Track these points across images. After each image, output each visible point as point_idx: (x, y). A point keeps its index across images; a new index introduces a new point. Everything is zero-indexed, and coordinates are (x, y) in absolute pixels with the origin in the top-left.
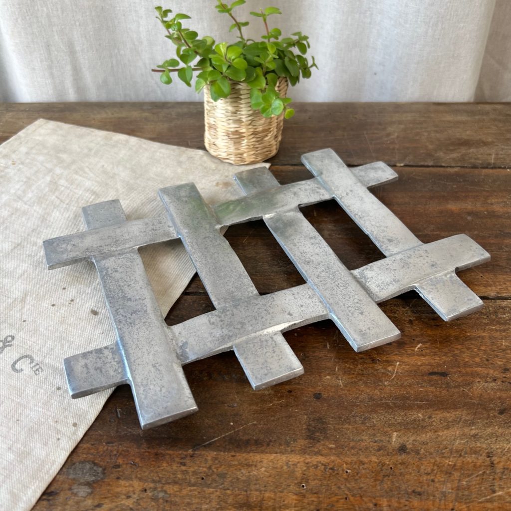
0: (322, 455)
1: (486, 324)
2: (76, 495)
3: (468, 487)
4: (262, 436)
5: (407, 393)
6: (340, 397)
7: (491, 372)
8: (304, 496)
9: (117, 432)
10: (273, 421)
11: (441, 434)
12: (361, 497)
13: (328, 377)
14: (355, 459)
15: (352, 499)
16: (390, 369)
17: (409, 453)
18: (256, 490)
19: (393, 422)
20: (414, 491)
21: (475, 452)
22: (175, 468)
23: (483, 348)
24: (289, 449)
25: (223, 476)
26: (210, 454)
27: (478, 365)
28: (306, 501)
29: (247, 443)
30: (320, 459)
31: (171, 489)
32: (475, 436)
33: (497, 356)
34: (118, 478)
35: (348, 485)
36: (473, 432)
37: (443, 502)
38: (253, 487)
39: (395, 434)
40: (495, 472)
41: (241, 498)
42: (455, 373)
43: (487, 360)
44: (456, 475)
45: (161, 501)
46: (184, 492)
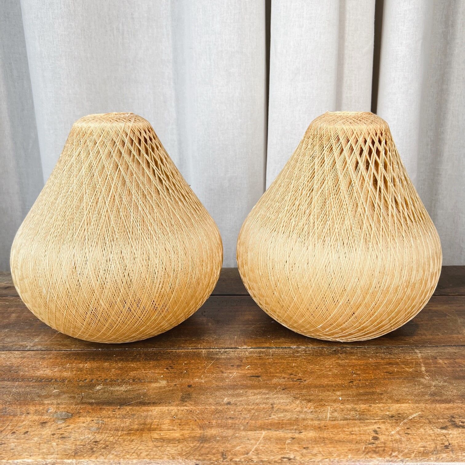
0: (187, 406)
1: (287, 358)
2: (57, 423)
3: (258, 415)
4: (157, 401)
5: (237, 384)
6: (201, 386)
7: (283, 375)
8: (174, 420)
9: (81, 401)
10: (164, 395)
11: (249, 398)
12: (203, 420)
13: (197, 379)
14: (203, 407)
15: (198, 421)
16: (230, 375)
17: (232, 405)
18: (150, 419)
19: (227, 394)
20: (230, 418)
21: (266, 403)
22: (109, 412)
23: (282, 367)
24: (170, 405)
25: (134, 415)
26: (128, 408)
27: (277, 373)
28: (175, 422)
29: (149, 403)
30: (186, 408)
31: (106, 420)
32: (267, 398)
33: (288, 369)
34: (79, 417)
35: (197, 416)
36: (267, 397)
37: (243, 421)
38: (148, 418)
39: (226, 398)
40: (273, 410)
41: (142, 422)
42: (264, 376)
43: (283, 371)
44: (253, 411)
45: (100, 424)
46: (113, 421)
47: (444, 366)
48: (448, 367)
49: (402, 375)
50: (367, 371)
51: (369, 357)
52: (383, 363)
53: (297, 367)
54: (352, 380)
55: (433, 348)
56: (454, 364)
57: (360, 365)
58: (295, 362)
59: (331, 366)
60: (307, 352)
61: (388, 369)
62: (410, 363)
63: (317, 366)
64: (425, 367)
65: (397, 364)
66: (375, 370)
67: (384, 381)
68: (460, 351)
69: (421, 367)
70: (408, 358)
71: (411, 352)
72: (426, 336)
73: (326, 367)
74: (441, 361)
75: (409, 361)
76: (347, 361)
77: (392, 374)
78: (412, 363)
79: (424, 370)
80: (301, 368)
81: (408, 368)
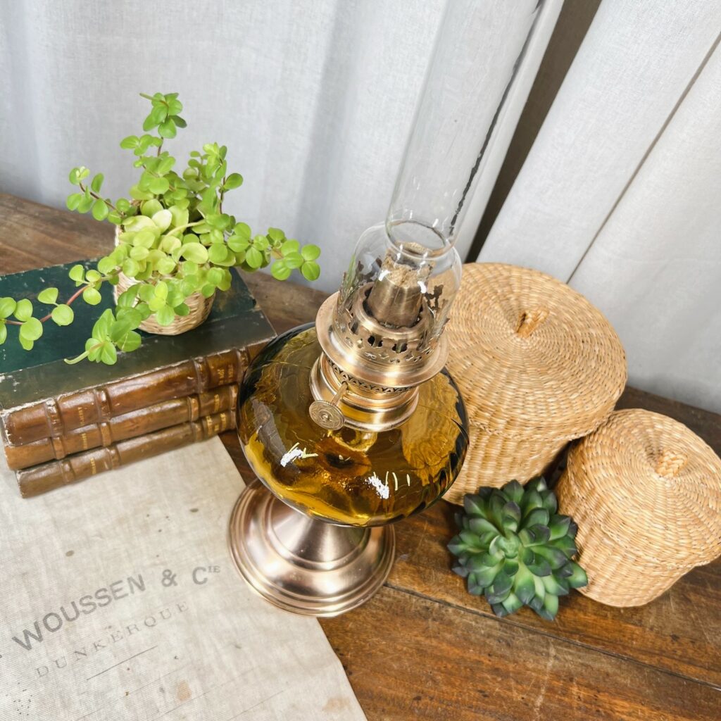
47: (575, 703)
48: (579, 709)
49: (501, 706)
50: (452, 679)
51: (472, 644)
52: (487, 665)
53: (353, 633)
54: (420, 695)
55: (579, 651)
56: (591, 704)
57: (449, 660)
58: (355, 620)
59: (405, 649)
60: (385, 599)
61: (487, 684)
62: (526, 679)
63: (384, 639)
64: (545, 696)
65: (506, 675)
66: (467, 678)
67: (467, 713)
68: (618, 672)
69: (538, 694)
70: (530, 666)
71: (542, 649)
72: (585, 614)
73: (395, 649)
74: (575, 690)
75: (529, 672)
76: (434, 643)
77: (487, 699)
78: (529, 679)
79: (539, 704)
80: (358, 638)
81: (518, 690)
